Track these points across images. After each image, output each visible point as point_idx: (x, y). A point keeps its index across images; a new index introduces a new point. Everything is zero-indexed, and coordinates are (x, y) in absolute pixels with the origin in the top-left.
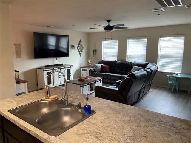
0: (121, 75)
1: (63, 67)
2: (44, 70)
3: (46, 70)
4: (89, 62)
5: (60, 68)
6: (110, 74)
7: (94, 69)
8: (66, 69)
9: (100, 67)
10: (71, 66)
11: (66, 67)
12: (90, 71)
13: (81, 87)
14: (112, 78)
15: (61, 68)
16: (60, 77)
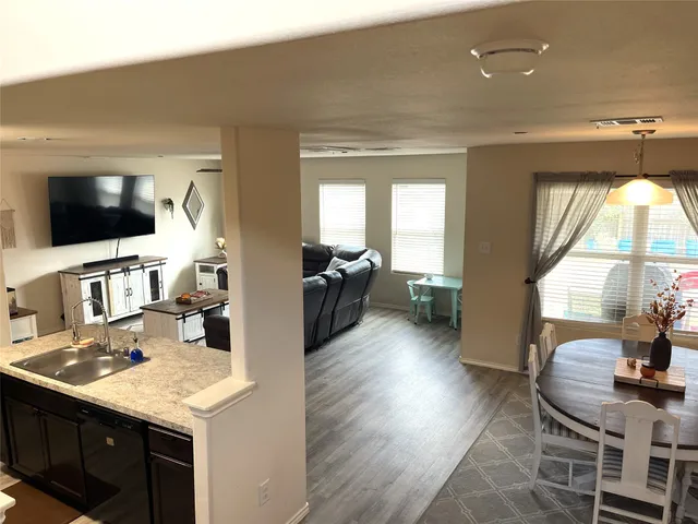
1: (139, 266)
2: (82, 277)
3: (87, 276)
4: (221, 246)
5: (128, 270)
8: (148, 270)
10: (161, 261)
11: (146, 265)
12: (220, 271)
13: (177, 319)
15: (132, 267)
16: (129, 292)
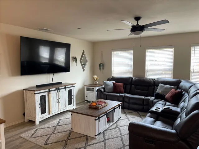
0: (143, 97)
1: (63, 87)
2: (36, 92)
3: (39, 92)
4: (95, 79)
6: (127, 95)
7: (104, 88)
8: (67, 89)
9: (111, 86)
10: (73, 85)
11: (67, 87)
12: (98, 90)
13: (96, 120)
14: (131, 101)
15: (60, 88)
16: (58, 101)
